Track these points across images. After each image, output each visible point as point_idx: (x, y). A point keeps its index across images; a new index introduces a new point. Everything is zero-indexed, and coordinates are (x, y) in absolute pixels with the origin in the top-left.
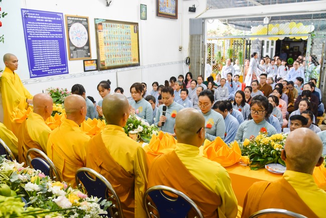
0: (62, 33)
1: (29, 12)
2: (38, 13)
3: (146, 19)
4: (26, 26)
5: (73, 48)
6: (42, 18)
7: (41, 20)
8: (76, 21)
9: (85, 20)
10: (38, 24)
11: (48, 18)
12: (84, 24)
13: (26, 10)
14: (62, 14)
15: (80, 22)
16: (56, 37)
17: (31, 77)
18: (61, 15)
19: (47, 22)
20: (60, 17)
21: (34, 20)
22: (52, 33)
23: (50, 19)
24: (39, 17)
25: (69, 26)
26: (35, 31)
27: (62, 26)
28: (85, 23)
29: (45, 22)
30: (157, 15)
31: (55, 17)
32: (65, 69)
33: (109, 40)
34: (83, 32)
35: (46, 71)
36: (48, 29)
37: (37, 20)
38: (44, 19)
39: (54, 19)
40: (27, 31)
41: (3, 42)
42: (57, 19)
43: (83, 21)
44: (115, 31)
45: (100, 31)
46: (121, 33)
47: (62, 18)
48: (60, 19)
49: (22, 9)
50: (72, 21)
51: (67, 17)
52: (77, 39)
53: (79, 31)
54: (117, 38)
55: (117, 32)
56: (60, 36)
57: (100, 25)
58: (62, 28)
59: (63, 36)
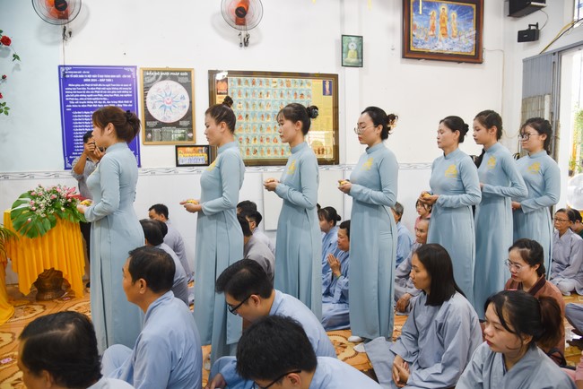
0: (133, 98)
1: (72, 70)
2: (87, 70)
3: (360, 65)
4: (64, 91)
5: (155, 123)
6: (94, 76)
7: (92, 80)
8: (164, 78)
9: (186, 74)
10: (86, 87)
11: (106, 76)
12: (182, 82)
13: (65, 66)
15: (174, 79)
17: (66, 168)
18: (132, 70)
19: (102, 83)
20: (130, 73)
21: (80, 81)
22: (110, 99)
23: (109, 77)
24: (89, 76)
25: (146, 88)
26: (79, 98)
27: (133, 87)
28: (186, 80)
29: (98, 83)
30: (404, 57)
31: (122, 75)
33: (244, 109)
34: (179, 96)
36: (103, 94)
37: (85, 80)
38: (98, 79)
39: (119, 76)
40: (65, 98)
42: (124, 76)
43: (180, 76)
44: (263, 91)
45: (220, 94)
46: (282, 95)
47: (133, 74)
48: (129, 76)
49: (60, 67)
50: (154, 78)
51: (145, 71)
52: (163, 108)
53: (168, 94)
54: (268, 105)
55: (268, 93)
56: (127, 104)
57: (220, 82)
58: (133, 90)
59: (133, 103)
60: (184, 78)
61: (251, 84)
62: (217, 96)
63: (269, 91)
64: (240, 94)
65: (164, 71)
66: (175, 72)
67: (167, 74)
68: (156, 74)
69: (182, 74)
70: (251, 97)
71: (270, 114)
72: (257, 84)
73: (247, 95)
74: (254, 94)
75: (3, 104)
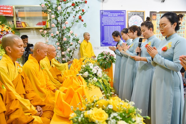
0: (124, 22)
1: (105, 12)
2: (109, 12)
4: (102, 19)
6: (112, 14)
7: (111, 15)
8: (135, 14)
9: (142, 13)
10: (109, 18)
11: (115, 14)
12: (141, 16)
13: (102, 10)
14: (125, 11)
15: (138, 15)
16: (119, 24)
17: (101, 46)
18: (124, 12)
20: (123, 13)
21: (107, 16)
22: (117, 22)
23: (116, 14)
24: (110, 14)
25: (129, 18)
26: (106, 21)
27: (124, 18)
28: (142, 15)
29: (113, 16)
31: (121, 13)
34: (140, 21)
35: (111, 43)
36: (114, 20)
37: (109, 15)
38: (113, 15)
39: (120, 14)
40: (102, 21)
41: (86, 27)
42: (122, 14)
43: (140, 14)
45: (154, 20)
48: (123, 14)
49: (100, 11)
50: (131, 15)
53: (136, 20)
56: (122, 24)
57: (154, 16)
58: (124, 19)
59: (124, 23)
62: (153, 21)
65: (135, 12)
66: (138, 12)
67: (136, 13)
68: (132, 13)
69: (141, 13)
75: (85, 24)
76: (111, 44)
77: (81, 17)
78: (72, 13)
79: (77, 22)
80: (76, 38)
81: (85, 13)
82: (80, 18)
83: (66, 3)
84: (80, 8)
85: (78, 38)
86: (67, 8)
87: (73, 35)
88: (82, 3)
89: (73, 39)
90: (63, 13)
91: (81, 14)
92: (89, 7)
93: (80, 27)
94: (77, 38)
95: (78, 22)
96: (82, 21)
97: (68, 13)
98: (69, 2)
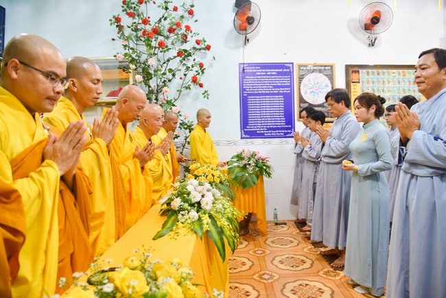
0: (291, 86)
1: (249, 66)
2: (258, 66)
4: (243, 81)
6: (263, 71)
7: (262, 73)
8: (313, 71)
9: (329, 68)
10: (258, 78)
11: (272, 70)
12: (326, 73)
13: (244, 64)
14: (292, 63)
15: (320, 71)
16: (281, 92)
17: (242, 138)
18: (290, 65)
19: (269, 75)
20: (288, 68)
21: (254, 74)
22: (275, 87)
23: (274, 71)
24: (260, 70)
25: (301, 78)
26: (253, 86)
27: (290, 78)
28: (329, 73)
29: (266, 75)
31: (283, 69)
32: (290, 131)
34: (324, 84)
35: (263, 132)
36: (270, 83)
37: (257, 74)
38: (266, 72)
39: (281, 70)
40: (243, 86)
41: (208, 98)
42: (285, 70)
43: (325, 70)
44: (385, 80)
45: (354, 82)
46: (399, 82)
47: (291, 69)
48: (288, 70)
49: (240, 64)
50: (306, 72)
51: (300, 66)
52: (312, 94)
53: (316, 83)
54: (389, 91)
55: (389, 82)
56: (286, 90)
57: (354, 74)
58: (291, 80)
59: (291, 90)
60: (328, 71)
61: (376, 74)
62: (352, 84)
63: (390, 80)
64: (368, 83)
65: (313, 66)
66: (321, 66)
67: (316, 68)
68: (308, 68)
69: (326, 68)
70: (376, 84)
71: (391, 97)
72: (381, 74)
73: (373, 83)
74: (379, 82)
75: (206, 92)
76: (263, 134)
77: (196, 79)
78: (180, 70)
79: (187, 88)
80: (186, 121)
81: (204, 69)
82: (194, 80)
83: (165, 51)
84: (194, 60)
85: (192, 122)
86: (168, 61)
87: (181, 115)
88: (200, 49)
89: (181, 124)
90: (160, 70)
91: (196, 71)
92: (214, 58)
93: (196, 99)
94: (190, 121)
95: (190, 89)
96: (201, 86)
97: (170, 70)
98: (170, 49)
